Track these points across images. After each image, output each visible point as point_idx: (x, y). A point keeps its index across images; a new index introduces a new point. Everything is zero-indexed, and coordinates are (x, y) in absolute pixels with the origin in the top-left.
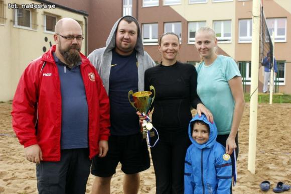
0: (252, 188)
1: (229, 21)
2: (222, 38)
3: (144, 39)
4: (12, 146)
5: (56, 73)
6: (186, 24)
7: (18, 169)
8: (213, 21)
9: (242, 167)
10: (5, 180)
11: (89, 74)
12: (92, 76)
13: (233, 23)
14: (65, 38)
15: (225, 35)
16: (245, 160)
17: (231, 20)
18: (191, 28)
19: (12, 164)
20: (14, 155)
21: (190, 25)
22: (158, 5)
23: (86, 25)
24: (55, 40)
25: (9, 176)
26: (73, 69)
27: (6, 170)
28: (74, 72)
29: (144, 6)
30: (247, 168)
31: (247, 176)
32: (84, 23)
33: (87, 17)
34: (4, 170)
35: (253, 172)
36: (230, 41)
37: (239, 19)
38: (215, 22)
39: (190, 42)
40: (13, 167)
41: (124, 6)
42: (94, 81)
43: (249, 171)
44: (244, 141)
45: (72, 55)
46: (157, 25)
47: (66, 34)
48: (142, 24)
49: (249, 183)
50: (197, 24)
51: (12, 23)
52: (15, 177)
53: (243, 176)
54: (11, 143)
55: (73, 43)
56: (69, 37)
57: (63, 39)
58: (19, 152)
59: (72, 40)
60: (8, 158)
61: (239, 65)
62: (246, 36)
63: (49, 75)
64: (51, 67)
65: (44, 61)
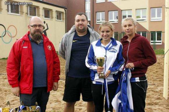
0: (167, 108)
1: (145, 9)
2: (141, 19)
3: (98, 20)
5: (30, 46)
6: (120, 11)
8: (136, 9)
9: (159, 95)
11: (48, 46)
13: (147, 10)
14: (32, 26)
15: (143, 17)
16: (160, 91)
17: (146, 8)
18: (124, 14)
21: (123, 12)
22: (105, 2)
23: (66, 14)
28: (40, 45)
29: (97, 2)
30: (162, 96)
31: (163, 100)
32: (65, 13)
33: (66, 10)
35: (167, 98)
36: (146, 20)
37: (151, 8)
38: (137, 10)
41: (86, 3)
42: (51, 50)
43: (164, 98)
44: (158, 79)
46: (104, 12)
47: (32, 24)
48: (96, 12)
49: (164, 105)
50: (127, 11)
51: (27, 14)
53: (160, 101)
61: (151, 33)
62: (155, 17)
63: (26, 47)
64: (27, 43)
65: (23, 40)
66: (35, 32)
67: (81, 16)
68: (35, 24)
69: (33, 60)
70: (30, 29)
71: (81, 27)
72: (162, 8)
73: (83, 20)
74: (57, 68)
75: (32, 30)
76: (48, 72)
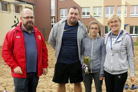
2: (98, 15)
3: (61, 16)
4: (4, 69)
5: (22, 36)
7: (8, 81)
8: (93, 7)
10: (3, 87)
11: (38, 36)
12: (40, 37)
14: (25, 18)
15: (99, 14)
17: (101, 7)
18: (83, 11)
19: (5, 78)
20: (6, 74)
21: (82, 9)
24: (21, 20)
25: (5, 85)
26: (30, 34)
27: (3, 82)
28: (31, 35)
32: (33, 9)
34: (2, 82)
36: (101, 16)
37: (105, 6)
38: (94, 8)
39: (83, 17)
40: (6, 80)
41: (51, 0)
42: (41, 39)
45: (29, 26)
46: (67, 9)
47: (25, 16)
48: (60, 9)
50: (86, 9)
52: (8, 85)
54: (4, 68)
55: (29, 20)
56: (27, 18)
57: (24, 19)
58: (8, 72)
59: (29, 19)
60: (3, 75)
61: (105, 27)
62: (108, 14)
63: (19, 37)
64: (20, 33)
65: (16, 30)
66: (27, 23)
67: (75, 10)
68: (27, 16)
69: (25, 49)
70: (23, 21)
71: (73, 20)
72: (114, 7)
73: (76, 14)
74: (45, 55)
75: (25, 21)
76: (38, 59)
